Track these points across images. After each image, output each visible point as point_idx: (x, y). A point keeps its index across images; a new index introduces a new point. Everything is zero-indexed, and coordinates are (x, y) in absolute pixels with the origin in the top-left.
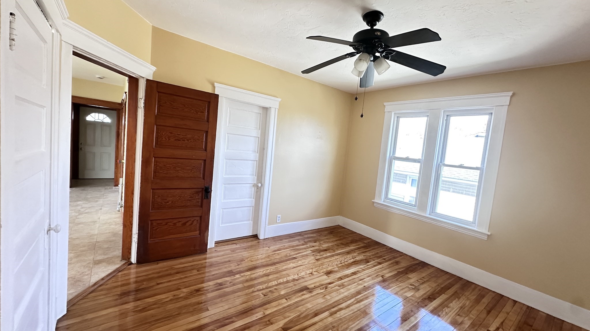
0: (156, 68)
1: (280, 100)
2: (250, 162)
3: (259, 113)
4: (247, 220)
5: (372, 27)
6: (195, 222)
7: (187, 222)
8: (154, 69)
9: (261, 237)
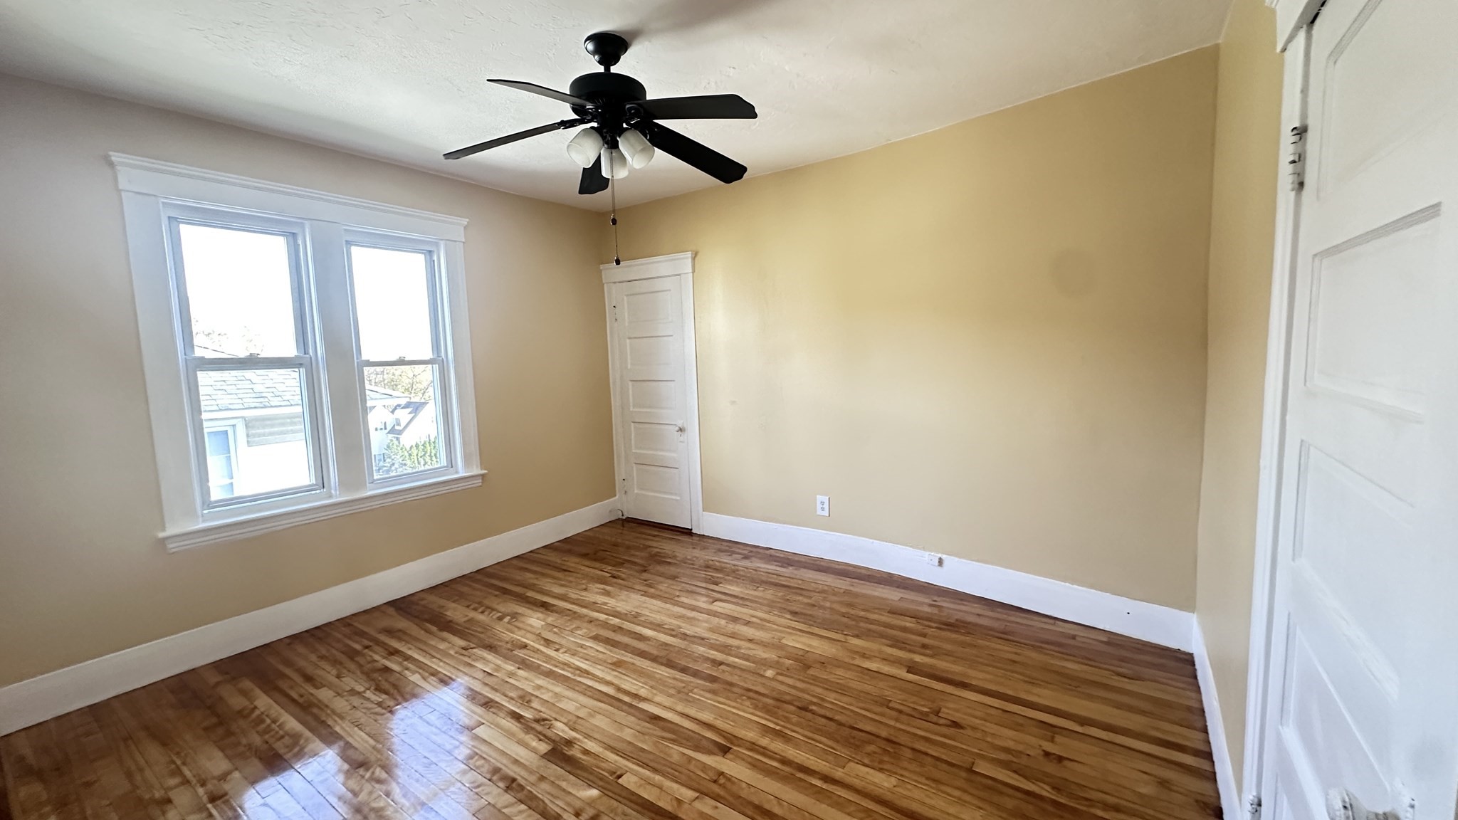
5: (607, 69)
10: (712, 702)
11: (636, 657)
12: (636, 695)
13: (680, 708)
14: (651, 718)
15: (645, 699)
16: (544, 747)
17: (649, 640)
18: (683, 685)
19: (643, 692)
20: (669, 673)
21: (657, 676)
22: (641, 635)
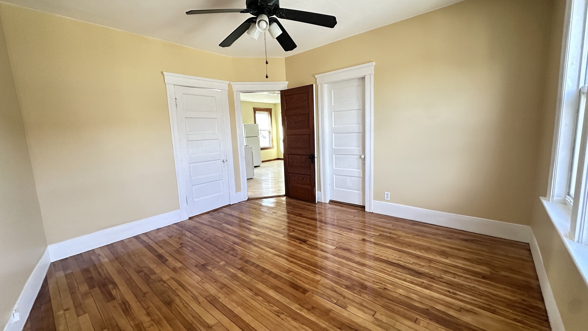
0: (288, 82)
1: (374, 63)
2: (355, 134)
3: (359, 85)
4: (356, 190)
6: (308, 179)
7: (304, 178)
8: (287, 82)
9: (367, 209)
10: (251, 253)
11: (279, 274)
12: (279, 257)
13: (263, 252)
14: (274, 249)
15: (276, 255)
16: (308, 242)
17: (272, 286)
18: (260, 259)
19: (277, 257)
20: (265, 265)
21: (270, 264)
22: (277, 291)
